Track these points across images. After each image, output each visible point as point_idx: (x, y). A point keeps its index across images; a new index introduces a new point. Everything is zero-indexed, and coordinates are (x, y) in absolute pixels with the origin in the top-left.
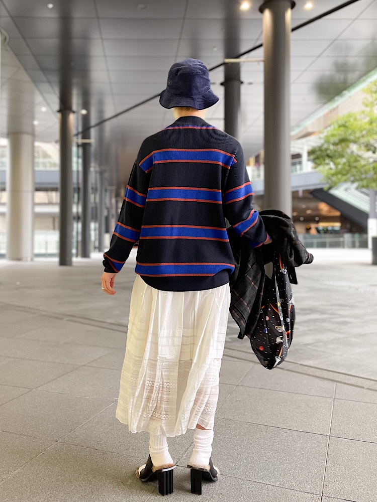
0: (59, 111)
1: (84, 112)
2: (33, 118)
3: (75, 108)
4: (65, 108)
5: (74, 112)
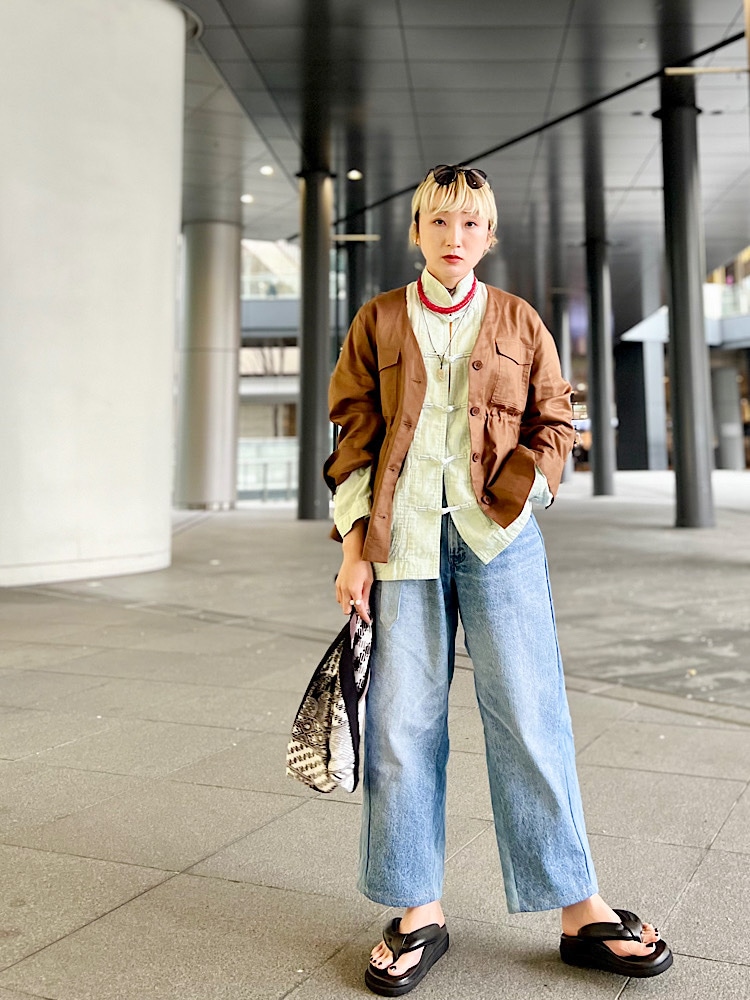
0: (299, 175)
1: (355, 175)
2: (239, 190)
3: (333, 168)
4: (312, 169)
5: (333, 176)
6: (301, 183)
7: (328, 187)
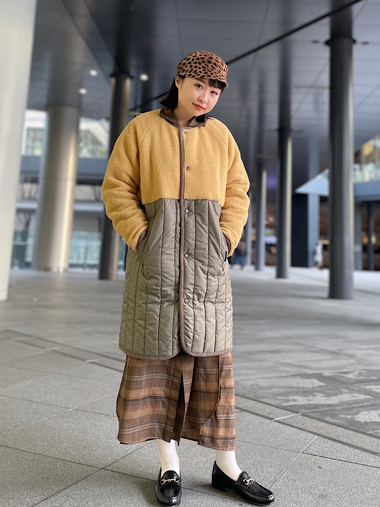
0: (112, 76)
1: (144, 77)
2: (78, 86)
3: (133, 72)
4: (120, 72)
5: (132, 78)
6: (113, 81)
7: (128, 83)
